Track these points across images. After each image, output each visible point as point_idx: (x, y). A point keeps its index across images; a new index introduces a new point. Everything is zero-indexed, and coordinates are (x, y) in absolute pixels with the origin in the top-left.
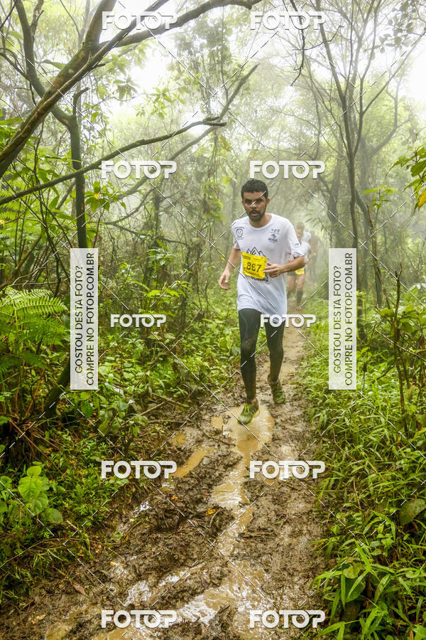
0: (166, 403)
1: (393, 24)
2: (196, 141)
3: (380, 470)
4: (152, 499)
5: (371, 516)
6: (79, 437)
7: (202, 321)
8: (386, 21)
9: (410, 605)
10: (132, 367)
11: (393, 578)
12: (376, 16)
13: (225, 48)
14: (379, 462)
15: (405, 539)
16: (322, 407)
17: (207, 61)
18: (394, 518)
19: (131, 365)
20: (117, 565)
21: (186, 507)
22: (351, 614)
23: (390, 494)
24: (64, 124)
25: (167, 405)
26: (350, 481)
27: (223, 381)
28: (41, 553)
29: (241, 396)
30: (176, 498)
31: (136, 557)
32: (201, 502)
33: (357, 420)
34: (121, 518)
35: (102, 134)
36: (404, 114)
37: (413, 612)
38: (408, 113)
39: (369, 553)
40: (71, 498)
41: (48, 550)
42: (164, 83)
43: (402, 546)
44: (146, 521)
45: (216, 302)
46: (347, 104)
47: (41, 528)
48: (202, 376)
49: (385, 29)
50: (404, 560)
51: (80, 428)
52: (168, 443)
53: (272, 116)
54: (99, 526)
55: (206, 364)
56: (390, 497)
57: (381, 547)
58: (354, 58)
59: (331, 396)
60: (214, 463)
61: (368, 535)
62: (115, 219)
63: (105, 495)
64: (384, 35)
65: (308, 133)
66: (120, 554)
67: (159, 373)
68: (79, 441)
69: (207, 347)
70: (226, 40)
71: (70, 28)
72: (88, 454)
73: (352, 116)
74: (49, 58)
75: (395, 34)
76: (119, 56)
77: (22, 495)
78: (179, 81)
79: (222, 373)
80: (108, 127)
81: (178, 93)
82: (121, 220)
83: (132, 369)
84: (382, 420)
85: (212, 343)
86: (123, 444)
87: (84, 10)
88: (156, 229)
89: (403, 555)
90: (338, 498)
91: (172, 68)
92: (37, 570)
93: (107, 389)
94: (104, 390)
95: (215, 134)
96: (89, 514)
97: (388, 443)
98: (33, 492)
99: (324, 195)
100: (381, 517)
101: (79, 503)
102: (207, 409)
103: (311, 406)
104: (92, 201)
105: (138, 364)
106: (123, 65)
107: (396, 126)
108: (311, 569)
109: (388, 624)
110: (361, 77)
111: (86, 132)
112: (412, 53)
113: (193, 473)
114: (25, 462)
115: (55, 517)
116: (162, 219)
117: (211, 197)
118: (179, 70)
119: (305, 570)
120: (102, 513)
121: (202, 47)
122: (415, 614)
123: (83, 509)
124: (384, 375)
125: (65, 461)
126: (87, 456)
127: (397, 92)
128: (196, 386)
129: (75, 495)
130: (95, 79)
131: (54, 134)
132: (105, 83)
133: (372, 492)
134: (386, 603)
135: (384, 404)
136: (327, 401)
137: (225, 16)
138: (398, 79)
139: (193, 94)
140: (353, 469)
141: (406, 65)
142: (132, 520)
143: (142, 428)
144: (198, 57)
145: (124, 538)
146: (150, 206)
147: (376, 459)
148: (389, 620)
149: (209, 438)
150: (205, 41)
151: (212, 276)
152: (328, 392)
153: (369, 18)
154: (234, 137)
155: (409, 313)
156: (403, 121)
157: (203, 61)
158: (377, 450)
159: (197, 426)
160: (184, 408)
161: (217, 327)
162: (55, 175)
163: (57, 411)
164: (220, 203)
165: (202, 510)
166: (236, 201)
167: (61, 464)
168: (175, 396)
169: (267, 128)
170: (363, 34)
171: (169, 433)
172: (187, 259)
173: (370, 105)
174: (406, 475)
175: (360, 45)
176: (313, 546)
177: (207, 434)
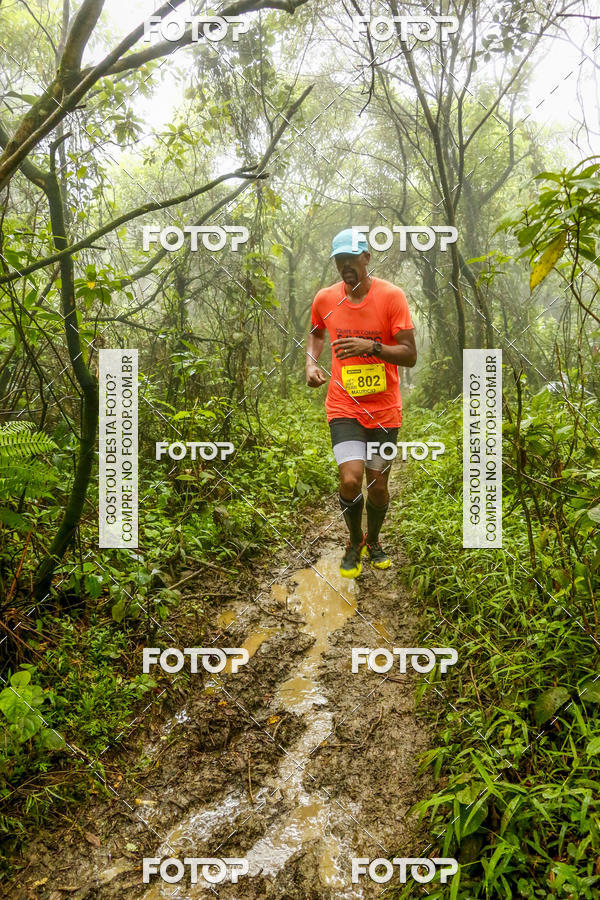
0: (207, 570)
1: (501, 19)
2: (233, 196)
3: (506, 649)
4: (191, 707)
5: (494, 715)
6: (86, 624)
7: (253, 450)
8: (490, 17)
9: (550, 834)
10: (157, 520)
11: (525, 800)
12: (474, 11)
13: (265, 64)
14: (505, 638)
15: (542, 743)
16: (425, 564)
17: (241, 83)
18: (525, 715)
19: (155, 517)
20: (145, 802)
21: (239, 716)
22: (470, 854)
23: (519, 682)
24: (39, 184)
25: (208, 572)
26: (466, 666)
27: (285, 534)
28: (36, 793)
29: (311, 554)
30: (225, 703)
31: (172, 790)
32: (260, 706)
33: (473, 579)
34: (148, 736)
35: (98, 192)
36: (521, 145)
37: (555, 844)
38: (529, 143)
39: (494, 767)
40: (76, 712)
41: (47, 789)
42: (181, 118)
43: (538, 754)
44: (183, 738)
45: (272, 421)
46: (441, 134)
47: (34, 758)
48: (254, 529)
49: (489, 28)
50: (541, 773)
51: (87, 611)
52: (209, 625)
53: (339, 154)
54: (119, 750)
55: (260, 511)
56: (520, 686)
57: (510, 757)
58: (448, 71)
59: (437, 547)
60: (277, 651)
61: (491, 742)
62: (122, 312)
63: (124, 705)
64: (488, 37)
65: (392, 176)
66: (150, 788)
67: (196, 527)
68: (85, 630)
69: (261, 486)
70: (267, 52)
71: (43, 42)
72: (99, 647)
73: (450, 151)
74: (15, 88)
75: (504, 34)
76: (115, 82)
77: (5, 713)
78: (203, 113)
79: (284, 521)
80: (106, 182)
81: (203, 130)
82: (129, 314)
83: (156, 523)
84: (507, 578)
85: (268, 480)
86: (148, 631)
87: (61, 18)
88: (182, 323)
89: (541, 766)
90: (449, 692)
91: (191, 95)
92: (32, 819)
93: (122, 554)
94: (118, 556)
95: (258, 185)
96: (102, 734)
97: (516, 610)
98: (20, 708)
99: (416, 263)
100: (508, 714)
101: (88, 719)
102: (265, 574)
103: (409, 561)
104: (85, 292)
105: (166, 515)
106: (121, 95)
107: (512, 162)
108: (415, 792)
109: (521, 863)
110: (459, 96)
111: (74, 191)
112: (529, 59)
113: (248, 666)
114: (10, 665)
115: (55, 740)
116: (188, 308)
117: (257, 275)
118: (202, 96)
119: (407, 795)
120: (122, 730)
121: (233, 62)
122: (557, 846)
123: (93, 727)
124: (509, 514)
125: (65, 660)
126: (97, 651)
127: (511, 115)
128: (247, 543)
129: (82, 707)
130: (83, 115)
131: (29, 196)
132: (98, 120)
133: (495, 680)
134: (516, 834)
135: (511, 555)
136: (431, 555)
137: (264, 18)
138: (512, 96)
139: (225, 129)
140: (469, 650)
141: (522, 76)
142: (163, 738)
143: (172, 608)
144: (229, 77)
145: (153, 764)
146: (171, 293)
147: (501, 633)
148: (522, 858)
149: (269, 615)
150: (237, 55)
151: (265, 384)
152: (433, 540)
153: (467, 12)
154: (286, 187)
155: (539, 427)
156: (522, 155)
157: (235, 84)
158: (502, 621)
159: (252, 599)
160: (232, 574)
161: (274, 457)
162: (30, 258)
163: (52, 589)
164: (271, 283)
165: (262, 718)
166: (294, 277)
167: (60, 665)
168: (218, 559)
169: (332, 172)
170: (458, 36)
171: (213, 611)
172: (228, 363)
173: (474, 133)
174: (541, 655)
175: (455, 52)
176: (417, 761)
177: (266, 610)
